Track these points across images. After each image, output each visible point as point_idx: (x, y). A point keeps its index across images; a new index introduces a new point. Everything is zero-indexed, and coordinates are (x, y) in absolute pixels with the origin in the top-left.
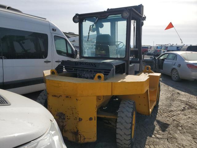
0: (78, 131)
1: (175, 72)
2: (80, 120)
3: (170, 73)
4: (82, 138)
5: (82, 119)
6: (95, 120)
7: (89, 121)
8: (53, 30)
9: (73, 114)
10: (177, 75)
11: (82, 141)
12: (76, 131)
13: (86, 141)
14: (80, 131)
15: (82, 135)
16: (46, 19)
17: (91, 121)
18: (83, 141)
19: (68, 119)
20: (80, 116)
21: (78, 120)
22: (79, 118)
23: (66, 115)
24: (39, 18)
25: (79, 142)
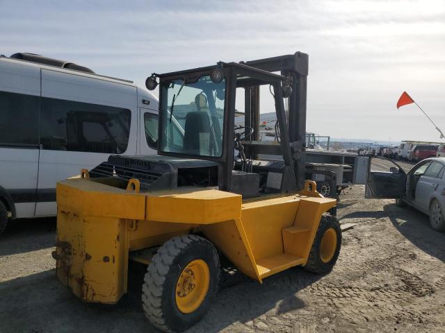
0: (83, 277)
1: (437, 208)
2: (88, 257)
3: (428, 209)
4: (90, 293)
5: (90, 257)
6: (114, 262)
7: (102, 262)
8: (144, 102)
9: (79, 245)
10: (440, 216)
11: (89, 297)
12: (81, 276)
13: (97, 299)
14: (86, 278)
15: (90, 287)
16: (132, 82)
17: (107, 263)
18: (91, 299)
19: (74, 254)
20: (88, 250)
21: (84, 257)
22: (87, 254)
23: (73, 247)
24: (115, 81)
25: (85, 298)
